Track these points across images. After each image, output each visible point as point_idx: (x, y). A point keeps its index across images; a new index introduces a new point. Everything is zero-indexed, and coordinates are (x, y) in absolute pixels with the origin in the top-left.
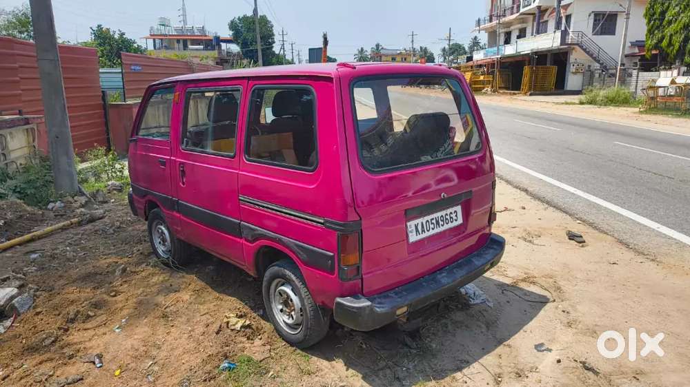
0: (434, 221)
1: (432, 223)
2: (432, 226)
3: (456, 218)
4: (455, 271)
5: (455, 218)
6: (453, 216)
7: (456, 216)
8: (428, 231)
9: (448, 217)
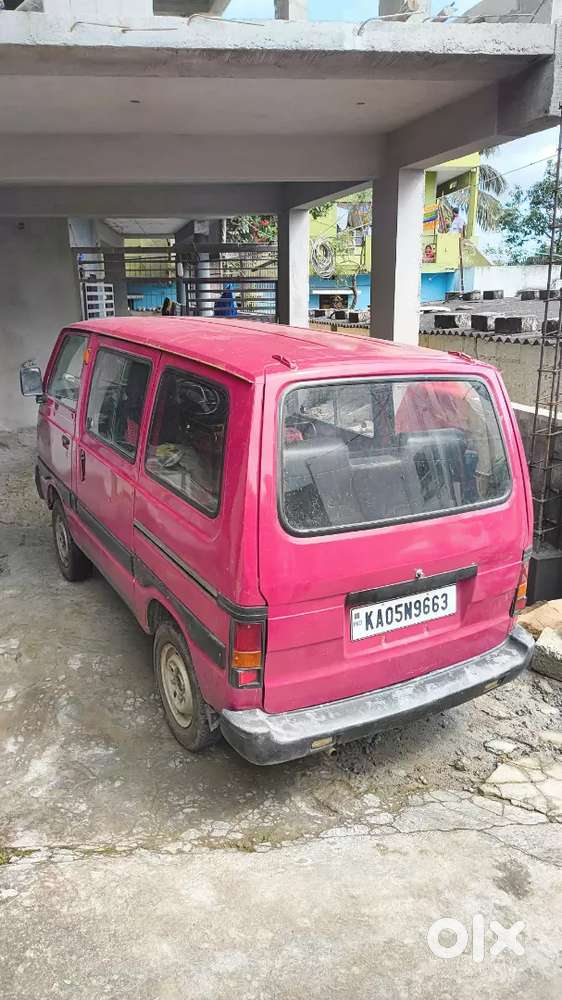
0: (402, 609)
1: (397, 612)
2: (398, 616)
3: (444, 605)
4: (428, 687)
5: (442, 604)
6: (440, 602)
7: (445, 602)
8: (389, 623)
9: (430, 603)
